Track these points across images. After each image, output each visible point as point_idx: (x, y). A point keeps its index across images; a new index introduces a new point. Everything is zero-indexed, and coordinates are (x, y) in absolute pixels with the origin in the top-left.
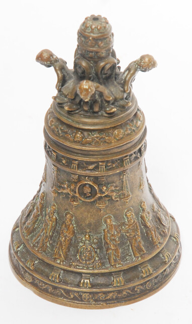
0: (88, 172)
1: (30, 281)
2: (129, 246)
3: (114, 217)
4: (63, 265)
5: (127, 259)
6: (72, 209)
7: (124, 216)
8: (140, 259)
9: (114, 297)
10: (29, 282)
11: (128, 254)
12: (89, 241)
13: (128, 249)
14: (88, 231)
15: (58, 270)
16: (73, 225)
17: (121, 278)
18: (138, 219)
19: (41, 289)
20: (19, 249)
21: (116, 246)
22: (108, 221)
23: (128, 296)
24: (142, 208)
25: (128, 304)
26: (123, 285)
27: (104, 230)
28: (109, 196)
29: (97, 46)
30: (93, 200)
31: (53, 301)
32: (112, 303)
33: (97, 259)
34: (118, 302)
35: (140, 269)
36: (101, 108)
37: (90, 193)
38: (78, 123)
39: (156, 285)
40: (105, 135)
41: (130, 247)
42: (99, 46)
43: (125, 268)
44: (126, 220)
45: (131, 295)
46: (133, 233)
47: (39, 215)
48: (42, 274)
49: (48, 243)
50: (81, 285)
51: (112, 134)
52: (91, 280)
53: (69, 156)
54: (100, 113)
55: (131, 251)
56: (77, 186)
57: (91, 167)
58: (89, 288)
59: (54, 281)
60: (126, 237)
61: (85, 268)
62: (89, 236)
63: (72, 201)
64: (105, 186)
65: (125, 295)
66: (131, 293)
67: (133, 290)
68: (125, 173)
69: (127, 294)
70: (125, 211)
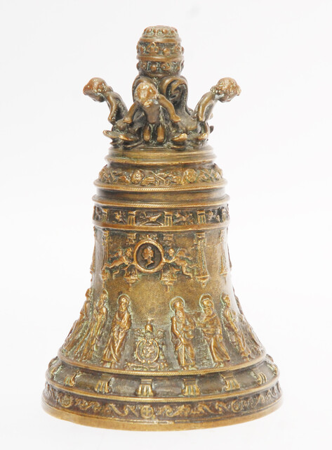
0: (149, 227)
1: (68, 406)
2: (206, 346)
3: (186, 302)
4: (115, 369)
5: (203, 364)
6: (128, 290)
7: (200, 304)
8: (222, 365)
9: (186, 414)
10: (67, 408)
11: (205, 358)
12: (152, 333)
13: (206, 351)
14: (149, 319)
15: (107, 377)
16: (128, 313)
17: (196, 387)
18: (220, 316)
19: (83, 412)
20: (55, 373)
21: (188, 340)
22: (178, 305)
23: (204, 416)
24: (225, 302)
25: (206, 427)
26: (198, 396)
27: (172, 319)
28: (178, 266)
29: (161, 54)
30: (156, 270)
31: (99, 425)
32: (182, 422)
33: (162, 358)
34: (191, 422)
35: (222, 380)
36: (167, 136)
37: (152, 259)
38: (137, 158)
39: (245, 410)
40: (173, 173)
41: (209, 349)
42: (163, 53)
43: (202, 373)
44: (203, 311)
45: (210, 415)
46: (212, 329)
47: (84, 320)
48: (85, 388)
49: (95, 346)
50: (139, 393)
51: (182, 174)
52: (153, 387)
53: (123, 205)
54: (165, 145)
55: (210, 354)
56: (134, 250)
57: (154, 218)
58: (150, 397)
59: (101, 393)
60: (203, 334)
61: (145, 370)
62: (151, 326)
63: (128, 276)
64: (172, 248)
65: (201, 413)
66: (210, 411)
67: (212, 407)
68: (199, 235)
69: (203, 411)
70: (202, 297)
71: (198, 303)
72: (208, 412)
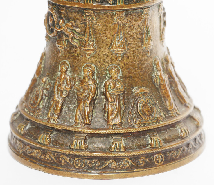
2: (75, 107)
5: (65, 120)
11: (69, 116)
13: (73, 111)
37: (52, 25)
41: (76, 110)
45: (54, 163)
55: (75, 114)
66: (55, 160)
67: (57, 158)
68: (87, 12)
69: (50, 159)
70: (85, 65)
71: (81, 70)
72: (53, 160)
